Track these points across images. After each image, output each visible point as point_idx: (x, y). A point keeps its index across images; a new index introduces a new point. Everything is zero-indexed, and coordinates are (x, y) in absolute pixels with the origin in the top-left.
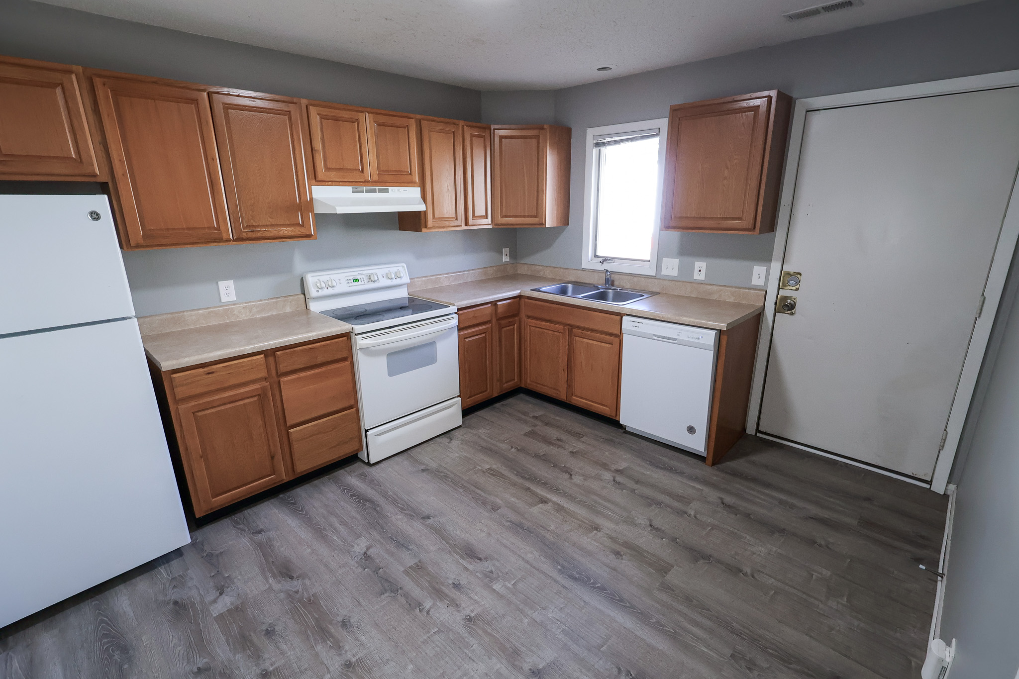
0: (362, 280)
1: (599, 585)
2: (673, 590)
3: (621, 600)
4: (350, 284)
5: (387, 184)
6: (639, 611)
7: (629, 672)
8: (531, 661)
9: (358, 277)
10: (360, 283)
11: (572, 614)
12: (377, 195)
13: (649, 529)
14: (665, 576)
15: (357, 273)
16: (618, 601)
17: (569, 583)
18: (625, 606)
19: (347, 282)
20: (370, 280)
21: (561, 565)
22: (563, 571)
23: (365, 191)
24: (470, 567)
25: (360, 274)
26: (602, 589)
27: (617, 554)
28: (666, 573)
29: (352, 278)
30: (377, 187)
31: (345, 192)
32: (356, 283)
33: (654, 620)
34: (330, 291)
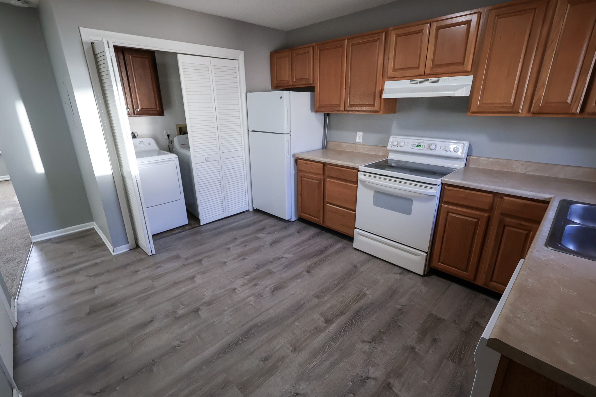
0: (424, 146)
1: (240, 343)
2: (222, 388)
3: (225, 352)
4: (413, 148)
5: (439, 75)
6: (213, 361)
7: (180, 346)
8: (204, 309)
9: (422, 144)
10: (421, 148)
11: (224, 326)
12: (429, 85)
13: (292, 391)
14: (237, 387)
15: (422, 141)
16: (225, 351)
17: (246, 327)
18: (220, 353)
19: (412, 145)
20: (429, 148)
21: (261, 326)
22: (256, 326)
23: (419, 82)
24: (268, 289)
25: (424, 142)
26: (237, 344)
27: (266, 359)
28: (240, 389)
29: (417, 144)
30: (419, 80)
31: (405, 84)
32: (418, 148)
33: (204, 367)
34: (399, 149)
